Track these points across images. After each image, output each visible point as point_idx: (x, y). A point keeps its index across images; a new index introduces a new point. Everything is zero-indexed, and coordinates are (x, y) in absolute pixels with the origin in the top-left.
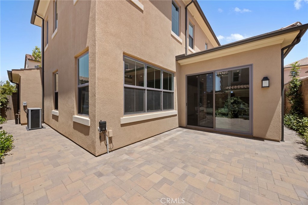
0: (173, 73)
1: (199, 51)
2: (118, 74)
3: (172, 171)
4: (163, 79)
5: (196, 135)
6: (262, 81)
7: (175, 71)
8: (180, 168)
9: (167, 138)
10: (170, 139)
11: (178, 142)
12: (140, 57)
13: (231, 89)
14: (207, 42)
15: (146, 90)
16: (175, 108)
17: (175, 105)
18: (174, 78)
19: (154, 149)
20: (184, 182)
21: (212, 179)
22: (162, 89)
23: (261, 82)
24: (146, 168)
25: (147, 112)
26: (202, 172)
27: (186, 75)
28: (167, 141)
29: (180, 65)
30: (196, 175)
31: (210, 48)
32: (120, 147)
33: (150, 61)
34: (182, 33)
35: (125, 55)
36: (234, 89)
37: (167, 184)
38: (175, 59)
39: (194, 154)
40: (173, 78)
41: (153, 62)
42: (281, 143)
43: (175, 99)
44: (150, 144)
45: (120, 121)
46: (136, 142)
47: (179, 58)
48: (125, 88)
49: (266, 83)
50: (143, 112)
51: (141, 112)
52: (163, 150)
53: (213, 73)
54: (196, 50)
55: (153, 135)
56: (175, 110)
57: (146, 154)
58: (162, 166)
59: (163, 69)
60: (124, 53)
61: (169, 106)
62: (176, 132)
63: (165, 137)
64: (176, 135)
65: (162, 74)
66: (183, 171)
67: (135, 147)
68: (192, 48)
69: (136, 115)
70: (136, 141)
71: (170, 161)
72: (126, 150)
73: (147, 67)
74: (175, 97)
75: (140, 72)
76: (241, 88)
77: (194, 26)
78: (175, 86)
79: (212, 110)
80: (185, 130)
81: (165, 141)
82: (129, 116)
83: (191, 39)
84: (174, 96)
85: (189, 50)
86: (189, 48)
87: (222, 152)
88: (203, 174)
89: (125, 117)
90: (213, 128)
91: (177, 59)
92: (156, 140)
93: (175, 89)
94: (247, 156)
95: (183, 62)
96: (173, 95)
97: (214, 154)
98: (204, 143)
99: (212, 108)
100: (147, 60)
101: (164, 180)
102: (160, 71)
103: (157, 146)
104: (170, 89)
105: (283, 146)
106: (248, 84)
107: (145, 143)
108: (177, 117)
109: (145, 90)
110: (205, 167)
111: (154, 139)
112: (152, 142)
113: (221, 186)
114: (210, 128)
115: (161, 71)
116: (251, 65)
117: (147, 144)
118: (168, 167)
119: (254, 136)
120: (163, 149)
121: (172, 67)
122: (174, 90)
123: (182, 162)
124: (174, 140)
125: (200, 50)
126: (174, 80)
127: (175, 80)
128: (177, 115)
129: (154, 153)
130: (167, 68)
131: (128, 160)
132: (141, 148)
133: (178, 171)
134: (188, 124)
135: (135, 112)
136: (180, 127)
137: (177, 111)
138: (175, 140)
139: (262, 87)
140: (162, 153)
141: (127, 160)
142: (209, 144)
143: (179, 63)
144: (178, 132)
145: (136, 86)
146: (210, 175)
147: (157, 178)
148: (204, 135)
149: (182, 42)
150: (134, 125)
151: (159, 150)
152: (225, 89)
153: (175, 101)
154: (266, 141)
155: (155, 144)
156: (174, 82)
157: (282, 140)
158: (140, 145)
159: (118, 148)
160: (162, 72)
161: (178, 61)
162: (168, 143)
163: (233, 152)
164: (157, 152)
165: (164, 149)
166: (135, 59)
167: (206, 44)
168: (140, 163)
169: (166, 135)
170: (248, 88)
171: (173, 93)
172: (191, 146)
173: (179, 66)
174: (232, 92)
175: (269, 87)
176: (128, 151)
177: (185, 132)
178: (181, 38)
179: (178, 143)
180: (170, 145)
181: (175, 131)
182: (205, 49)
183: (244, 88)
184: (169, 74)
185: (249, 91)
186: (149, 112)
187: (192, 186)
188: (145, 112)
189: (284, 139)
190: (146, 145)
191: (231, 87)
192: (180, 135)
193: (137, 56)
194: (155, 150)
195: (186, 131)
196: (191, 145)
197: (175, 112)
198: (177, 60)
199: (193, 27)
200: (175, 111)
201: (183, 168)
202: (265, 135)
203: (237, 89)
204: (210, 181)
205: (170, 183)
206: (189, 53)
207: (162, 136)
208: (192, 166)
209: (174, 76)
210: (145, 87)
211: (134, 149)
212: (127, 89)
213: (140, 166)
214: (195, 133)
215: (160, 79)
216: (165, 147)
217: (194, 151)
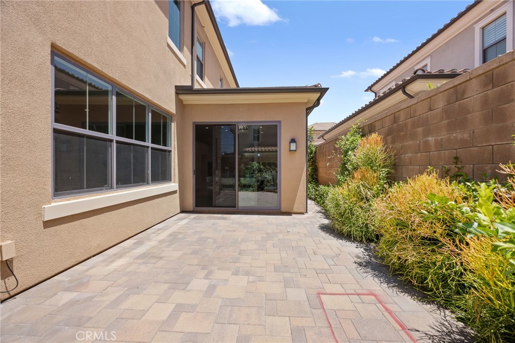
0: (171, 116)
1: (211, 87)
2: (33, 95)
3: (188, 288)
4: (152, 123)
5: (212, 221)
6: (290, 143)
7: (174, 112)
8: (201, 279)
9: (163, 235)
10: (170, 235)
11: (186, 238)
12: (100, 69)
13: (258, 152)
14: (223, 77)
15: (115, 142)
16: (173, 180)
17: (174, 173)
18: (173, 124)
19: (141, 261)
20: (214, 297)
21: (251, 279)
22: (148, 143)
23: (288, 145)
24: (134, 302)
25: (117, 188)
26: (236, 273)
27: (194, 123)
28: (163, 240)
29: (182, 103)
30: (228, 280)
31: (225, 87)
32: (41, 279)
33: (124, 82)
34: (185, 48)
35: (56, 51)
36: (262, 152)
37: (186, 312)
38: (173, 91)
39: (217, 250)
40: (171, 125)
41: (130, 86)
42: (306, 214)
43: (174, 162)
44: (129, 254)
45: (41, 215)
46: (90, 258)
47: (181, 90)
48: (56, 131)
49: (293, 146)
50: (106, 189)
51: (103, 190)
52: (161, 258)
53: (235, 125)
54: (206, 85)
55: (130, 236)
56: (174, 182)
57: (124, 275)
58: (167, 286)
59: (152, 104)
60: (54, 47)
61: (162, 175)
62: (177, 222)
63: (159, 234)
64: (180, 226)
65: (150, 114)
66: (207, 281)
67: (88, 270)
68: (202, 78)
69: (90, 197)
70: (89, 256)
71: (180, 273)
72: (63, 281)
73: (117, 92)
74: (174, 159)
75: (99, 100)
76: (269, 151)
77: (205, 43)
78: (175, 139)
79: (234, 181)
80: (193, 216)
81: (161, 242)
82: (69, 200)
83: (199, 63)
84: (173, 157)
85: (197, 81)
86: (197, 77)
87: (253, 239)
88: (238, 275)
89: (55, 202)
90: (235, 207)
91: (178, 92)
92: (140, 243)
93: (175, 146)
94: (281, 236)
95: (188, 99)
96: (170, 155)
97: (245, 243)
98: (227, 231)
99: (233, 177)
100: (117, 79)
101: (180, 309)
102: (145, 107)
103: (145, 253)
104: (165, 144)
105: (308, 218)
106: (276, 146)
107: (114, 255)
108: (177, 195)
109: (111, 141)
110: (237, 265)
111: (135, 241)
112: (133, 249)
113: (263, 282)
114: (231, 208)
115: (147, 108)
116: (280, 122)
117: (119, 256)
118: (180, 282)
119: (282, 211)
120: (160, 256)
121: (169, 105)
122: (171, 147)
123: (203, 269)
124: (178, 236)
125: (213, 86)
126: (173, 129)
127: (173, 127)
128: (176, 191)
129: (143, 268)
130: (159, 104)
131: (78, 301)
132: (107, 265)
133: (199, 284)
134: (197, 206)
135: (85, 190)
136: (182, 212)
137: (177, 184)
138: (180, 236)
139: (290, 151)
140: (161, 263)
141: (72, 303)
142: (234, 231)
143: (181, 100)
144: (182, 222)
145: (87, 130)
146: (247, 274)
147: (163, 311)
148: (225, 219)
149: (185, 63)
150: (84, 220)
151: (153, 261)
152: (244, 150)
153: (174, 166)
154: (294, 215)
155: (141, 250)
156: (173, 132)
157: (306, 212)
158: (102, 261)
159: (36, 282)
160: (150, 111)
161: (179, 95)
162: (167, 243)
163: (266, 235)
164: (148, 265)
165: (162, 255)
166: (88, 69)
167: (221, 80)
168: (112, 297)
169: (159, 230)
170: (277, 151)
171: (170, 151)
172: (209, 240)
173: (180, 104)
174: (259, 155)
175: (296, 151)
176: (70, 282)
177: (194, 219)
178: (185, 57)
179: (186, 240)
180: (172, 247)
181: (176, 220)
182: (219, 87)
183: (273, 151)
184: (163, 115)
185: (277, 155)
186: (121, 187)
187: (226, 298)
188: (112, 188)
189: (308, 211)
190: (119, 258)
191: (258, 147)
192: (186, 226)
193: (92, 64)
194: (143, 263)
195: (195, 217)
196: (208, 238)
197: (173, 186)
198: (177, 94)
199: (202, 45)
200: (174, 184)
201: (206, 277)
202: (292, 209)
203: (265, 151)
204: (249, 282)
205: (191, 308)
206: (196, 87)
207: (152, 233)
208: (220, 269)
209: (172, 122)
210: (112, 135)
211: (89, 273)
212: (62, 135)
213: (116, 302)
214: (211, 218)
215: (145, 123)
216: (164, 251)
217: (216, 246)
